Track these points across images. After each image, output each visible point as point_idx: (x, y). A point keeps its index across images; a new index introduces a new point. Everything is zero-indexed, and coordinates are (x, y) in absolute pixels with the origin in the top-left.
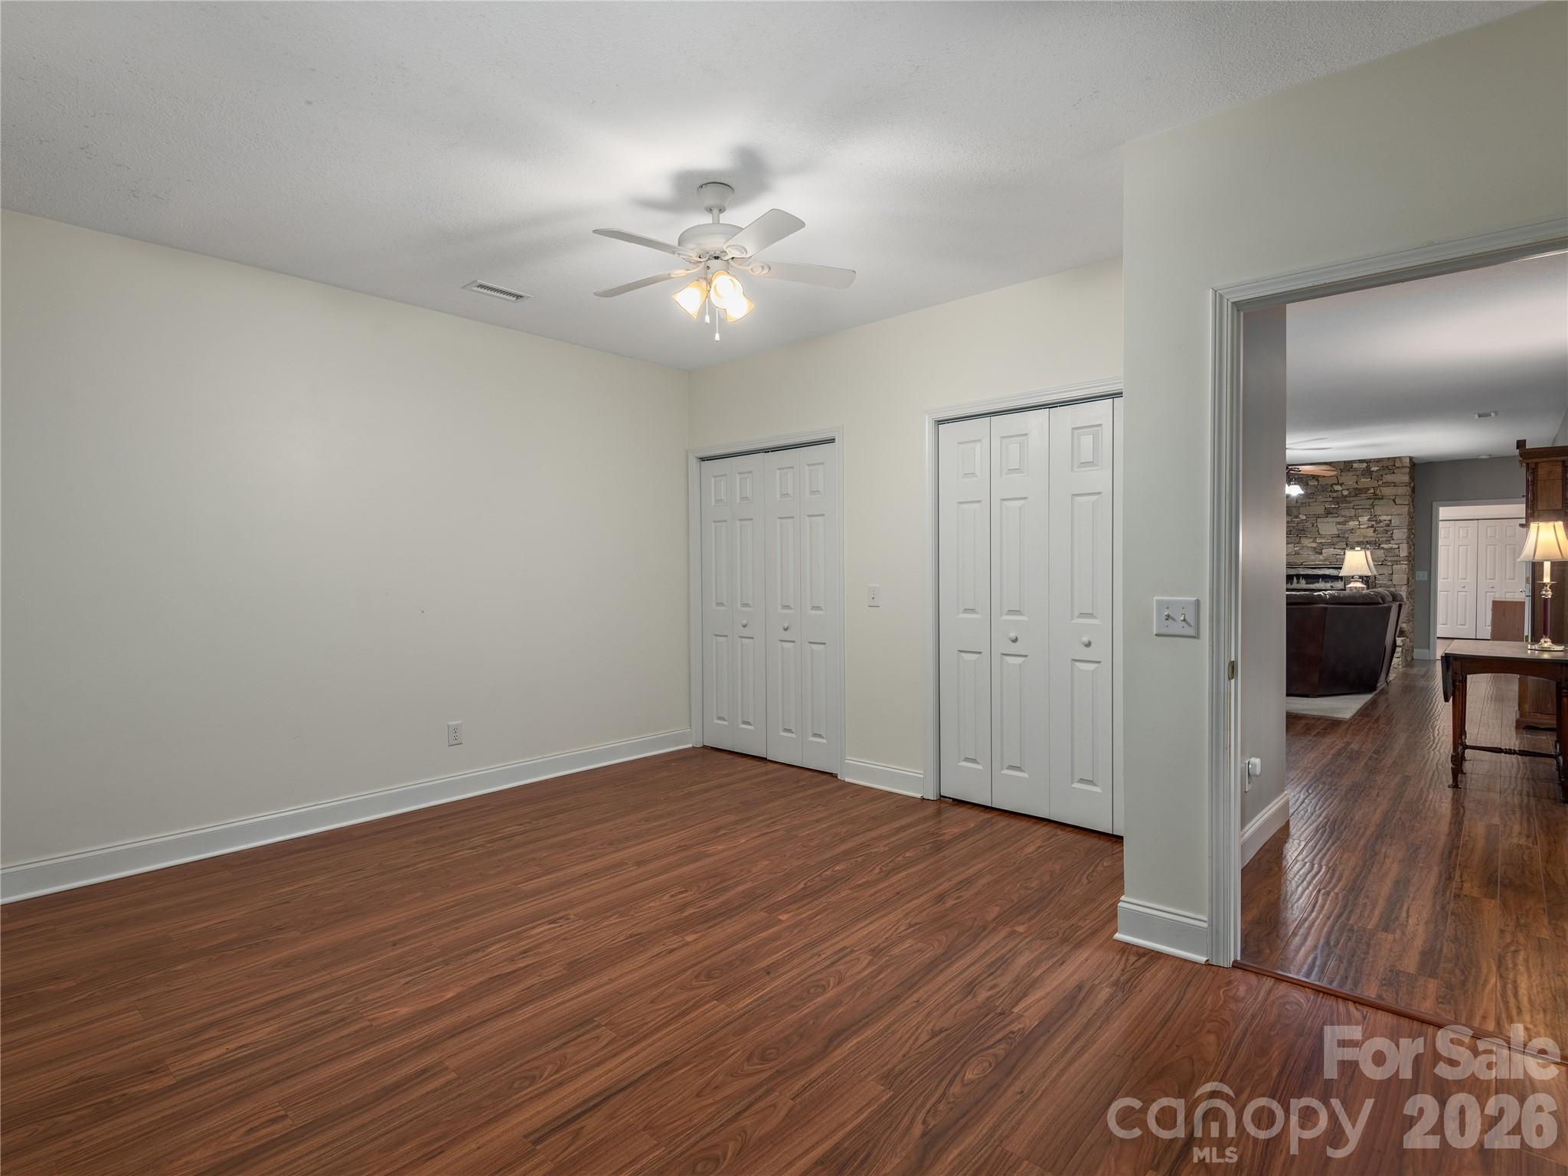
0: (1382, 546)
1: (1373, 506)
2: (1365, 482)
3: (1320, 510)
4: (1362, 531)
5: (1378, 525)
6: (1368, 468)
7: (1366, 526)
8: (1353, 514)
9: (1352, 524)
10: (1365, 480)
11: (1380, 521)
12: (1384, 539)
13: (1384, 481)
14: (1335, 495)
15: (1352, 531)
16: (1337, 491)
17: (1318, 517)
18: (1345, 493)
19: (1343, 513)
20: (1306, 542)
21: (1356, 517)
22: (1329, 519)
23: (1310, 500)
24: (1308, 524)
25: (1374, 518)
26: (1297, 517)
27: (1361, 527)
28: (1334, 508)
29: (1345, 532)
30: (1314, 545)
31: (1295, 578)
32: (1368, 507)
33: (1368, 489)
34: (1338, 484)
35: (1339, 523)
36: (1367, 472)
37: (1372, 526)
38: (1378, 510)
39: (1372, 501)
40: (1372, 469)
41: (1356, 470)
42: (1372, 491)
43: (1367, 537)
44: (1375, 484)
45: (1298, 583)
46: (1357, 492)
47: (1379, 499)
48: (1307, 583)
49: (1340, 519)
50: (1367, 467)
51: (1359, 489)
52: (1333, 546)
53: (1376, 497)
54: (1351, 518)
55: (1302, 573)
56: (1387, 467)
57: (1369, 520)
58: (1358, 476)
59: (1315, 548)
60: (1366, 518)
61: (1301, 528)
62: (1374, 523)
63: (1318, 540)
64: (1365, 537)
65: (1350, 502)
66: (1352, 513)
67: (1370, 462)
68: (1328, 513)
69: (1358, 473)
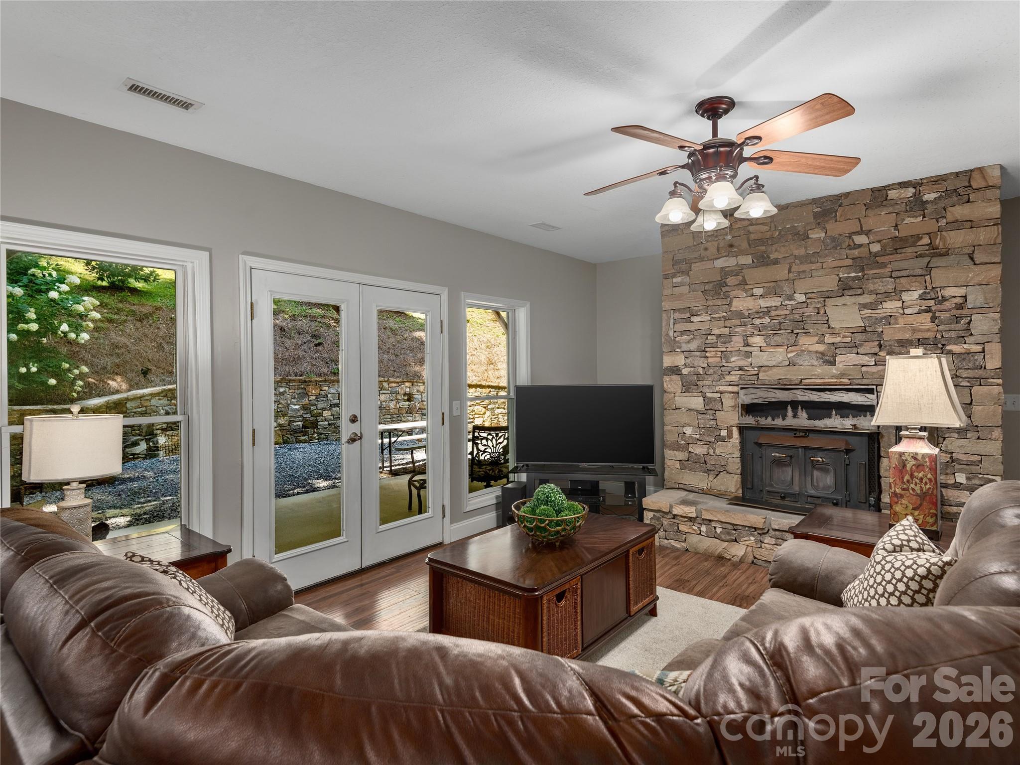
0: (948, 348)
1: (929, 269)
2: (913, 223)
3: (830, 283)
4: (910, 319)
5: (942, 307)
6: (917, 196)
7: (916, 310)
8: (890, 287)
9: (889, 307)
10: (912, 220)
11: (944, 299)
12: (953, 334)
13: (950, 218)
14: (856, 253)
15: (889, 319)
16: (860, 246)
17: (827, 296)
18: (875, 248)
19: (871, 287)
20: (808, 342)
21: (896, 294)
22: (847, 300)
23: (813, 266)
24: (810, 311)
25: (933, 295)
26: (791, 298)
27: (906, 311)
28: (854, 278)
29: (877, 321)
30: (821, 348)
31: (789, 408)
32: (919, 272)
33: (919, 237)
34: (861, 232)
35: (865, 306)
36: (917, 205)
37: (928, 310)
38: (939, 277)
39: (927, 259)
40: (926, 198)
41: (894, 202)
42: (926, 240)
43: (920, 330)
44: (932, 226)
45: (795, 416)
46: (898, 244)
47: (941, 255)
48: (810, 418)
49: (867, 299)
50: (914, 195)
51: (902, 239)
52: (855, 350)
53: (936, 252)
54: (887, 296)
55: (801, 398)
56: (955, 190)
57: (922, 298)
58: (897, 214)
59: (822, 354)
60: (916, 295)
61: (796, 317)
62: (932, 303)
63: (828, 339)
64: (914, 331)
65: (883, 265)
66: (889, 285)
67: (921, 184)
68: (845, 288)
69: (897, 208)
